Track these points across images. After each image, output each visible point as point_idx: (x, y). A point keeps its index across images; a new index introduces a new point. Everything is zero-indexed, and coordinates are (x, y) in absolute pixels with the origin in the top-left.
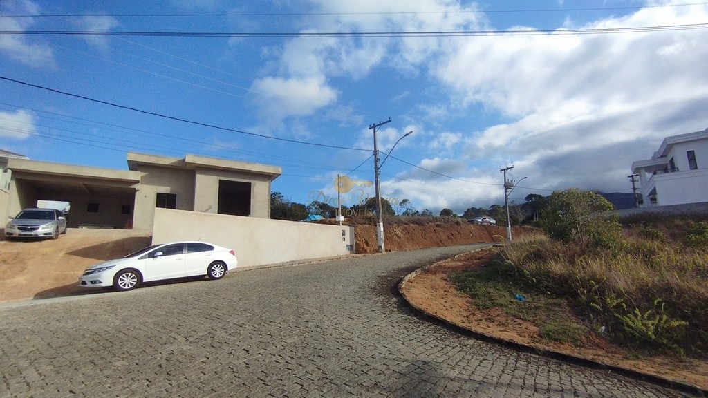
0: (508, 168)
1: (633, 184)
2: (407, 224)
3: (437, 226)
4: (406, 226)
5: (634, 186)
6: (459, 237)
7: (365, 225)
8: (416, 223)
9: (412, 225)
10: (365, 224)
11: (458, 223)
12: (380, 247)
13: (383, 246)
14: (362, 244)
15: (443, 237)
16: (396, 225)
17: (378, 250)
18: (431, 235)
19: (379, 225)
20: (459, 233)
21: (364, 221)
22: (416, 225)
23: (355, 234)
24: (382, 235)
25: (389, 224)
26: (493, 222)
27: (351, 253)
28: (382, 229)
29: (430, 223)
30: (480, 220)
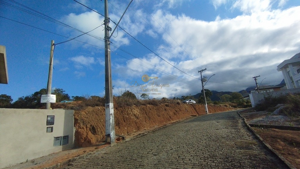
0: (203, 70)
1: (256, 81)
2: (145, 105)
3: (166, 105)
4: (143, 106)
5: (256, 82)
6: (180, 112)
7: (97, 107)
8: (152, 104)
9: (148, 105)
10: (97, 105)
11: (178, 103)
12: (109, 135)
13: (113, 134)
14: (85, 132)
15: (171, 113)
16: (134, 106)
17: (106, 140)
18: (163, 112)
19: (108, 106)
20: (180, 110)
21: (99, 103)
22: (152, 106)
23: (76, 120)
24: (112, 120)
25: (127, 105)
26: (194, 102)
27: (64, 150)
28: (112, 111)
29: (162, 104)
30: (187, 102)
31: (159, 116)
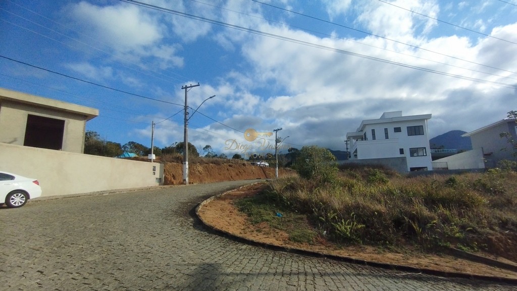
0: (279, 130)
3: (230, 166)
4: (207, 165)
5: (347, 147)
6: (244, 174)
7: (173, 163)
8: (215, 163)
9: (211, 164)
11: (244, 165)
12: (185, 180)
13: (187, 179)
14: (169, 177)
15: (233, 174)
16: (199, 164)
17: (183, 182)
18: (225, 172)
19: (185, 163)
20: (245, 172)
21: (173, 160)
22: (214, 165)
23: (164, 170)
24: (187, 171)
25: (193, 163)
26: (267, 164)
27: (160, 185)
28: (187, 167)
29: (225, 164)
30: (259, 163)
31: (220, 175)
